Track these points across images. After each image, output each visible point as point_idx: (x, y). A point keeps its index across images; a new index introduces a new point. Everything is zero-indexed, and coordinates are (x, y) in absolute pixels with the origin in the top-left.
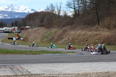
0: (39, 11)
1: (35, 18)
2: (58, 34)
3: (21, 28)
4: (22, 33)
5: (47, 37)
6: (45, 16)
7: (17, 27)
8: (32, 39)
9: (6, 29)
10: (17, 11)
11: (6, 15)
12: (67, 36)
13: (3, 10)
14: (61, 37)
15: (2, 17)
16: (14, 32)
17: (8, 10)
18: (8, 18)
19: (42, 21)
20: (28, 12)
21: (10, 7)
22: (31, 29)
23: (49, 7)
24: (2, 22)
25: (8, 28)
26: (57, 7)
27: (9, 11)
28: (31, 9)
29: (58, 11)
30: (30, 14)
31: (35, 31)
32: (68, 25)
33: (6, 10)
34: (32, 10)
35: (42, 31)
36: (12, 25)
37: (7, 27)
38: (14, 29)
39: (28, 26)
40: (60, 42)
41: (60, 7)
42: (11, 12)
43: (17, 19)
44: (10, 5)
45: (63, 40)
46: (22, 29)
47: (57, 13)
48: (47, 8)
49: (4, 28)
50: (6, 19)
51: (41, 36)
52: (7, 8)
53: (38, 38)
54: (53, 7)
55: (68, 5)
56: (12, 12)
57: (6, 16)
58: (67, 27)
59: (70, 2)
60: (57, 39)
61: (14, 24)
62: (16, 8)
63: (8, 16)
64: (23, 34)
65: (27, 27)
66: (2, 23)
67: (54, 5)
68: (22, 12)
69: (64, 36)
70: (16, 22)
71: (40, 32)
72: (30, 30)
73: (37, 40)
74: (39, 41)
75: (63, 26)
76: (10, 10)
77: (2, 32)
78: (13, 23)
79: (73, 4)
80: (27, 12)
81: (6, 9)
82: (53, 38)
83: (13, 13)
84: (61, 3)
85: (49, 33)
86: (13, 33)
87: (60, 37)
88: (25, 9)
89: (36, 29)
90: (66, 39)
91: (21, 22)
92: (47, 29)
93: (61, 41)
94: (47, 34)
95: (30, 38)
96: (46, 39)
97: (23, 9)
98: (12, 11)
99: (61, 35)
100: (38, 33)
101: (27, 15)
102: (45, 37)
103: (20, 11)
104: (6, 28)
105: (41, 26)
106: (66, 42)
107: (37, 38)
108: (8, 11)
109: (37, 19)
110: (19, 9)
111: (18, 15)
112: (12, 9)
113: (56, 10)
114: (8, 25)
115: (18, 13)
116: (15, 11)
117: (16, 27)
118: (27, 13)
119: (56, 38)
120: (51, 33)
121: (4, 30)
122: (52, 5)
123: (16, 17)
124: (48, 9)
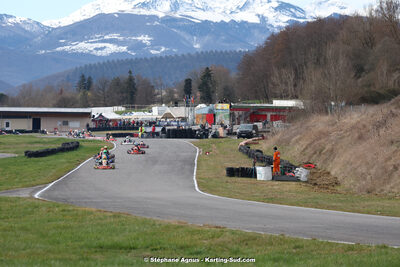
7: (228, 107)
10: (200, 16)
11: (145, 39)
13: (128, 8)
15: (124, 49)
17: (153, 12)
20: (263, 18)
27: (161, 15)
28: (275, 6)
33: (144, 12)
34: (283, 7)
38: (211, 117)
42: (169, 21)
50: (146, 60)
56: (174, 20)
57: (141, 45)
61: (195, 84)
63: (154, 44)
66: (131, 79)
68: (227, 20)
70: (208, 74)
76: (162, 10)
77: (157, 134)
78: (189, 81)
81: (144, 5)
83: (179, 28)
88: (246, 4)
97: (232, 5)
98: (177, 15)
103: (215, 17)
104: (168, 109)
108: (154, 18)
111: (207, 38)
112: (175, 6)
115: (205, 27)
116: (192, 14)
117: (220, 107)
118: (254, 26)
123: (197, 46)
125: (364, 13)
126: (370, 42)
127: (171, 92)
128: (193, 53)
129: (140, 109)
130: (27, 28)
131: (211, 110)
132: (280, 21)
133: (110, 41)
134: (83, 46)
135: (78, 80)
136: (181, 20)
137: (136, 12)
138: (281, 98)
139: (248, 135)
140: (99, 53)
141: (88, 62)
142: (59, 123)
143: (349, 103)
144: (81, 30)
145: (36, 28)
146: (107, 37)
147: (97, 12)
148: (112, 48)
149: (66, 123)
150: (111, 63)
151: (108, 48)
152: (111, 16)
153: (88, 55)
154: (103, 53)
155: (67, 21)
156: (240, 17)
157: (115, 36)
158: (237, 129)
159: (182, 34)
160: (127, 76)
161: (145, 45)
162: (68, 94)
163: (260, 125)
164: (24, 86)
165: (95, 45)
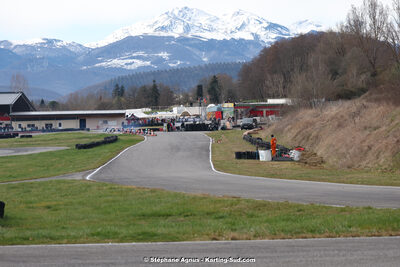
10: (207, 36)
11: (164, 55)
13: (150, 32)
15: (148, 63)
17: (170, 34)
18: (171, 65)
20: (256, 36)
21: (176, 18)
23: (359, 13)
27: (176, 36)
28: (266, 26)
33: (163, 34)
34: (272, 27)
42: (183, 40)
43: (208, 68)
44: (176, 13)
48: (351, 17)
50: (166, 71)
52: (167, 23)
54: (378, 12)
56: (187, 39)
57: (161, 60)
62: (203, 21)
63: (172, 59)
68: (228, 38)
76: (177, 32)
78: (201, 87)
81: (163, 28)
83: (190, 45)
88: (243, 25)
97: (232, 26)
98: (189, 36)
103: (219, 36)
108: (170, 38)
110: (214, 27)
111: (213, 53)
112: (188, 28)
115: (211, 45)
116: (201, 35)
118: (250, 42)
123: (205, 59)
125: (336, 29)
126: (341, 51)
127: (187, 96)
128: (203, 65)
129: (162, 109)
130: (72, 49)
131: (219, 109)
132: (269, 38)
133: (138, 58)
134: (117, 62)
135: (113, 88)
136: (193, 39)
137: (157, 34)
138: (274, 97)
139: (249, 127)
140: (129, 67)
141: (120, 75)
142: (100, 122)
143: (328, 100)
144: (114, 50)
145: (79, 49)
146: (134, 55)
147: (126, 35)
148: (138, 63)
149: (105, 122)
150: (138, 75)
151: (135, 63)
152: (137, 37)
153: (121, 69)
154: (132, 67)
155: (103, 43)
156: (238, 36)
157: (141, 53)
158: (240, 122)
159: (194, 50)
160: (152, 84)
161: (164, 60)
162: (105, 100)
163: (258, 119)
164: (71, 95)
165: (126, 61)
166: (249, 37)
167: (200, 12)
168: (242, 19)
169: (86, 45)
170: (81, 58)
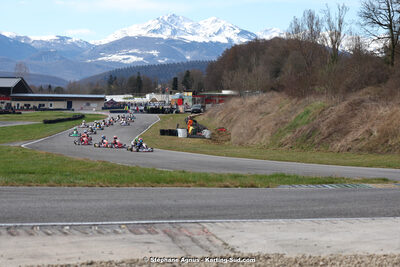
0: (267, 38)
1: (253, 60)
2: (333, 116)
3: (204, 96)
4: (206, 115)
5: (293, 127)
6: (286, 53)
7: (190, 94)
8: (242, 133)
9: (153, 100)
10: (190, 38)
11: (155, 53)
12: (363, 122)
13: (144, 33)
14: (341, 126)
15: (141, 59)
16: (181, 108)
17: (160, 36)
18: (160, 61)
19: (277, 73)
20: (230, 40)
21: (165, 23)
22: (238, 100)
23: (300, 23)
24: (141, 75)
25: (159, 97)
26: (329, 21)
27: (165, 38)
28: (238, 32)
29: (331, 35)
30: (236, 45)
31: (252, 108)
32: (367, 85)
33: (154, 35)
34: (243, 33)
35: (277, 108)
36: (175, 88)
37: (157, 92)
39: (228, 89)
40: (338, 145)
41: (340, 23)
42: (170, 41)
44: (166, 19)
45: (350, 138)
46: (209, 100)
47: (330, 43)
49: (148, 97)
51: (272, 124)
52: (158, 27)
53: (261, 130)
54: (315, 22)
55: (368, 16)
56: (173, 40)
58: (364, 90)
59: (376, 4)
60: (330, 135)
61: (180, 81)
62: (187, 26)
63: (161, 56)
64: (212, 116)
65: (225, 92)
66: (139, 78)
67: (320, 15)
69: (354, 122)
70: (188, 74)
71: (269, 110)
72: (235, 103)
73: (257, 136)
74: (265, 140)
75: (349, 89)
76: (166, 35)
77: (141, 111)
78: (176, 79)
79: (384, 12)
80: (226, 41)
81: (154, 31)
82: (314, 130)
83: (176, 46)
84: (343, 9)
85: (301, 111)
86: (178, 112)
87: (339, 128)
88: (220, 31)
89: (254, 99)
90: (359, 134)
91: (205, 76)
92: (294, 101)
93: (343, 142)
94: (293, 117)
95: (234, 131)
96: (288, 135)
97: (210, 31)
98: (175, 38)
99: (341, 119)
100: (261, 113)
101: (224, 49)
102: (287, 125)
103: (200, 39)
104: (154, 96)
105: (273, 89)
106: (359, 146)
107: (258, 129)
108: (160, 39)
109: (258, 65)
110: (196, 31)
111: (194, 52)
112: (174, 32)
113: (325, 32)
114: (160, 86)
115: (193, 45)
116: (185, 37)
117: (186, 94)
118: (225, 44)
119: (324, 129)
120: (308, 112)
121: (146, 104)
122: (311, 17)
123: (188, 58)
124: (297, 30)
128: (185, 62)
131: (181, 96)
133: (133, 54)
134: (115, 57)
136: (178, 40)
137: (149, 35)
140: (125, 62)
142: (84, 104)
144: (114, 47)
145: (85, 45)
146: (130, 52)
147: (125, 36)
148: (134, 59)
149: (88, 104)
151: (130, 59)
152: (133, 38)
153: (119, 63)
155: (105, 41)
156: (215, 39)
157: (135, 51)
159: (179, 50)
161: (154, 57)
165: (123, 57)
166: (224, 40)
167: (186, 19)
168: (218, 26)
169: (92, 42)
170: (87, 53)
